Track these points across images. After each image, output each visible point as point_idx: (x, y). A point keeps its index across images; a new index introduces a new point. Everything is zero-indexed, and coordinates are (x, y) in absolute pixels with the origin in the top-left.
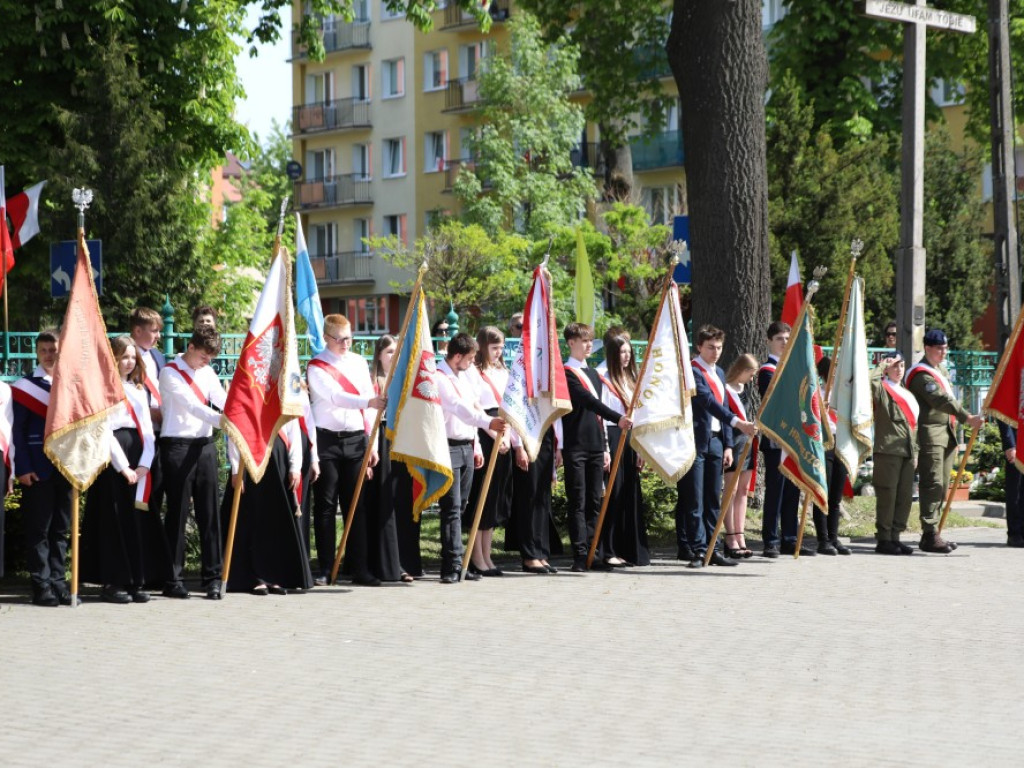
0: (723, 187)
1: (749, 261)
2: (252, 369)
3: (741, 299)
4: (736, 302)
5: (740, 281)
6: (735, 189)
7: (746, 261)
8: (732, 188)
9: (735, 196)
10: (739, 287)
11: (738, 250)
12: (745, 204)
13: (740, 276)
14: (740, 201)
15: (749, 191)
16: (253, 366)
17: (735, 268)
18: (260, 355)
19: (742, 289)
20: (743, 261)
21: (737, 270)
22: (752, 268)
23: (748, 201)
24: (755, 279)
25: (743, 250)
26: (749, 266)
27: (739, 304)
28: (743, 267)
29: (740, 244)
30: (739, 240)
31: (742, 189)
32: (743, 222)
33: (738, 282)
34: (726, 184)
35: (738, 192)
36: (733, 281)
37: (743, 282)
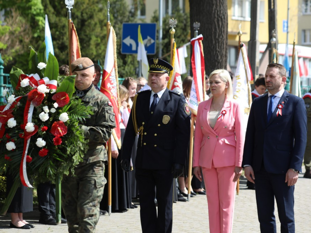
0: (212, 10)
1: (222, 45)
2: (110, 89)
3: (219, 62)
4: (217, 64)
5: (219, 54)
6: (218, 12)
7: (221, 45)
8: (216, 11)
9: (218, 15)
10: (218, 57)
11: (218, 40)
12: (221, 19)
13: (219, 52)
14: (220, 17)
15: (223, 13)
16: (110, 87)
17: (216, 48)
18: (112, 82)
19: (219, 58)
20: (220, 45)
21: (217, 49)
22: (223, 48)
23: (223, 17)
24: (224, 53)
25: (220, 40)
26: (222, 47)
27: (218, 65)
28: (220, 48)
29: (219, 37)
30: (219, 35)
31: (220, 11)
32: (220, 27)
33: (218, 55)
34: (214, 9)
35: (219, 13)
36: (215, 54)
37: (220, 54)
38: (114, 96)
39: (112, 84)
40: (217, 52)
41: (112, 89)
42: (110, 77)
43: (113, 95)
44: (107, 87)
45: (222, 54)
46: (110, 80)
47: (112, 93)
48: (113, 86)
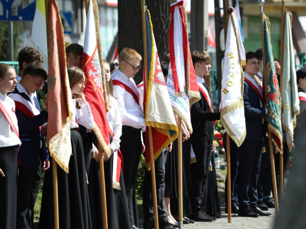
5: (163, 21)
10: (162, 26)
13: (163, 18)
16: (92, 76)
17: (159, 12)
18: (95, 68)
19: (164, 27)
20: (164, 7)
21: (161, 14)
27: (162, 38)
28: (164, 11)
33: (162, 22)
36: (158, 21)
37: (165, 22)
38: (98, 87)
39: (95, 71)
40: (161, 18)
41: (95, 78)
42: (92, 62)
43: (97, 85)
44: (89, 75)
45: (168, 21)
46: (93, 65)
47: (96, 83)
48: (96, 73)
